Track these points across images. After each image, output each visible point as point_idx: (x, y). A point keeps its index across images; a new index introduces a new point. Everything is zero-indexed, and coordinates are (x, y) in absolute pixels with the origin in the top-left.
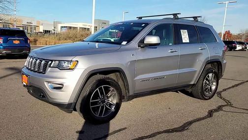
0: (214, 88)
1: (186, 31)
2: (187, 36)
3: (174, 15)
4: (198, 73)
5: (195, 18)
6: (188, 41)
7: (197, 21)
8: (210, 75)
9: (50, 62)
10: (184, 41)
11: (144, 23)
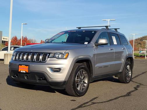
0: (130, 75)
1: (114, 37)
2: (116, 41)
3: (106, 27)
4: (123, 64)
5: (116, 29)
6: (116, 44)
7: (117, 31)
8: (128, 66)
9: (48, 54)
10: (115, 44)
11: (93, 31)
